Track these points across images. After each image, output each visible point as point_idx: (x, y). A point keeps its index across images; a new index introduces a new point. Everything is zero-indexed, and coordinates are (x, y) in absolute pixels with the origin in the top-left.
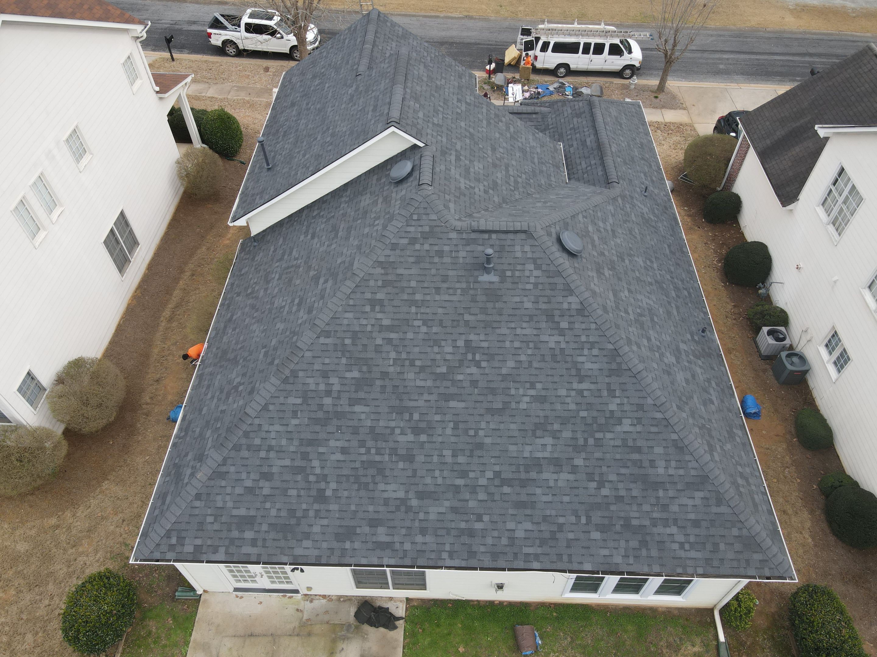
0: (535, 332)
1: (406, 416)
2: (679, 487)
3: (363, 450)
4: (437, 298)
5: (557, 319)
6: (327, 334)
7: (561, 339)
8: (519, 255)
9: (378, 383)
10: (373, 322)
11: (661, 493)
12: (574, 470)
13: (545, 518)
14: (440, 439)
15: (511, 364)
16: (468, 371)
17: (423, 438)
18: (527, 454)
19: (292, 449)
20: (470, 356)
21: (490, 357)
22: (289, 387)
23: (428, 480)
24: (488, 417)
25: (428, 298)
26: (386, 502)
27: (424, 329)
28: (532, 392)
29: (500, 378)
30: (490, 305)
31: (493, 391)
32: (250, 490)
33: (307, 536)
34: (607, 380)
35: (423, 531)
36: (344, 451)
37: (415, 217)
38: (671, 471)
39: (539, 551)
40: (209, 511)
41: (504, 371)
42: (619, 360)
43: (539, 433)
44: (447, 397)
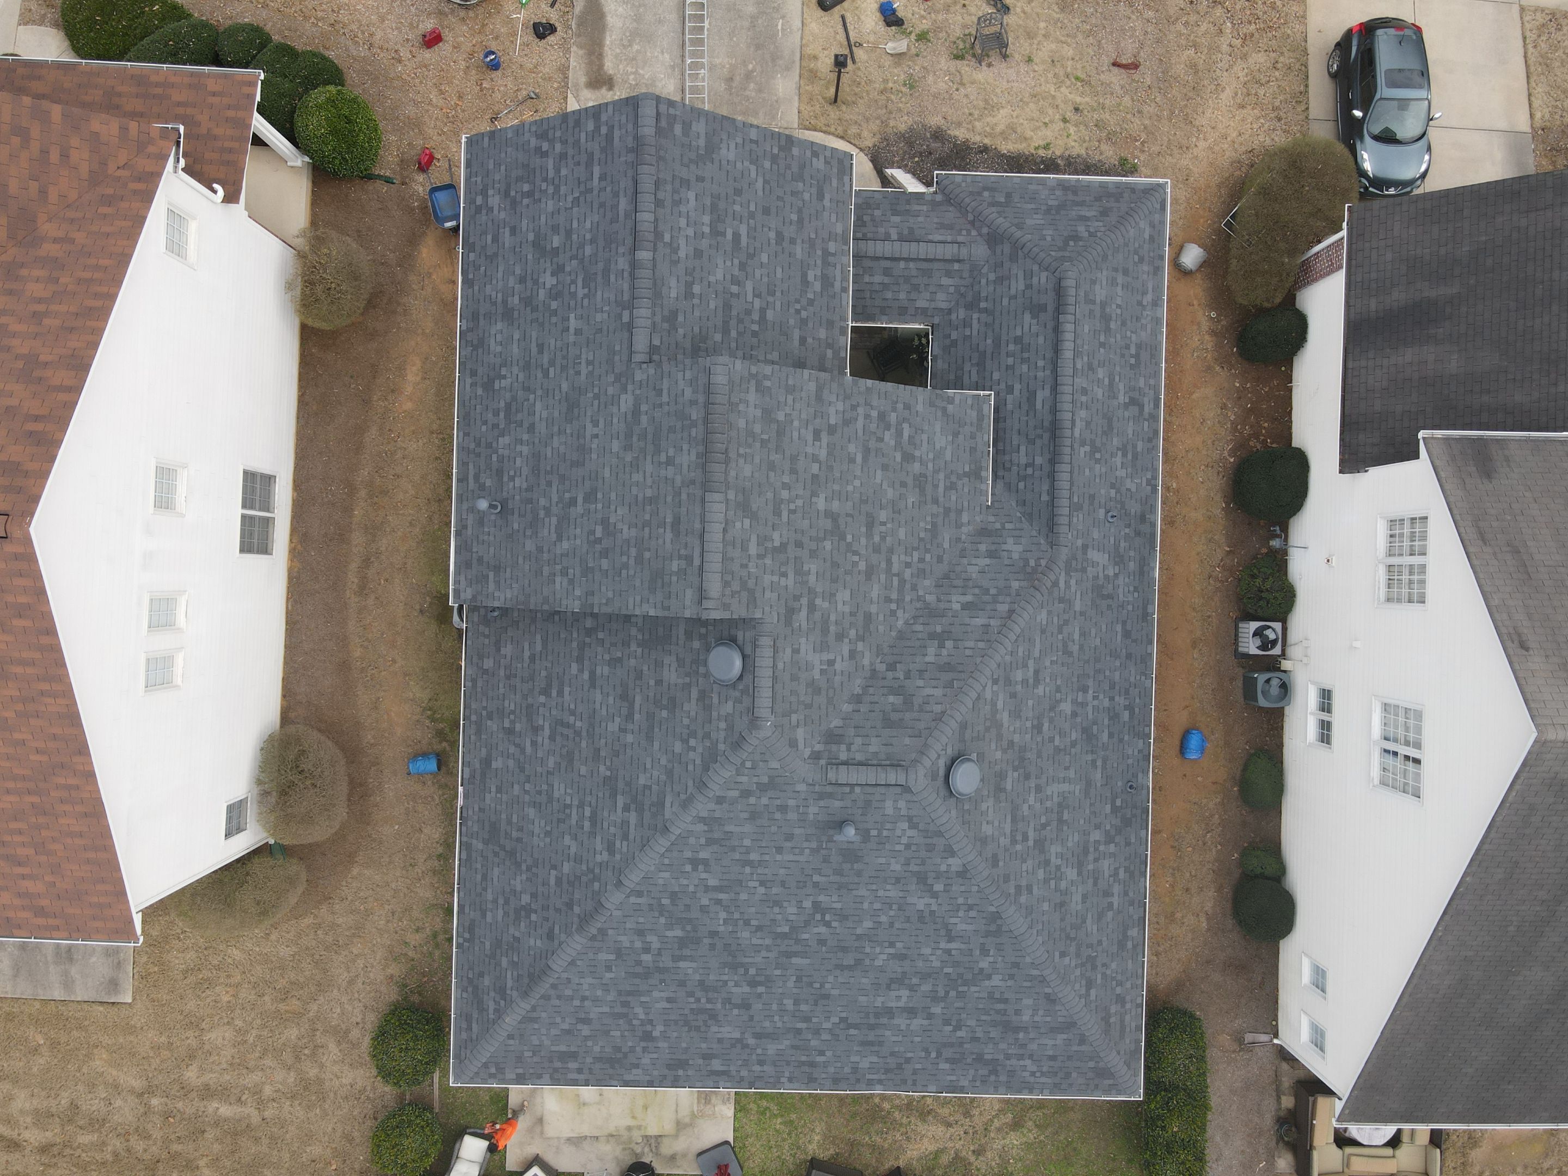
0: (901, 894)
1: (742, 971)
2: (1042, 1030)
3: (692, 1000)
4: (779, 857)
5: (929, 882)
6: (639, 894)
7: (933, 901)
8: (889, 811)
9: (706, 941)
10: (696, 882)
11: (1021, 1035)
12: (930, 1016)
13: (892, 1054)
14: (780, 991)
15: (868, 924)
16: (816, 930)
17: (761, 989)
18: (878, 1004)
19: (610, 998)
20: (818, 917)
21: (843, 917)
22: (596, 944)
23: (767, 1024)
24: (838, 972)
25: (767, 858)
26: (720, 1041)
27: (762, 890)
28: (892, 951)
29: (854, 937)
30: (847, 866)
31: (844, 950)
32: (568, 1032)
33: (637, 1066)
34: (982, 940)
35: (761, 1063)
36: (669, 1000)
37: (748, 764)
38: (1036, 1019)
39: (883, 1077)
40: (526, 1048)
41: (859, 931)
42: (999, 922)
43: (893, 986)
44: (789, 955)
